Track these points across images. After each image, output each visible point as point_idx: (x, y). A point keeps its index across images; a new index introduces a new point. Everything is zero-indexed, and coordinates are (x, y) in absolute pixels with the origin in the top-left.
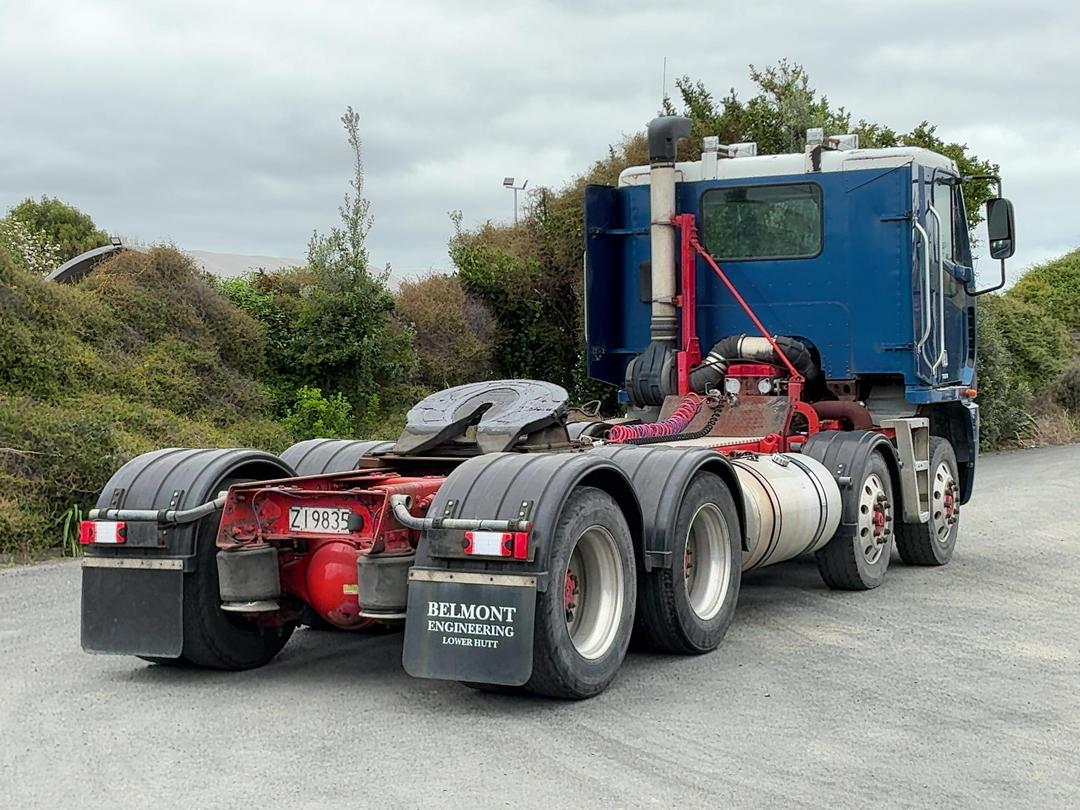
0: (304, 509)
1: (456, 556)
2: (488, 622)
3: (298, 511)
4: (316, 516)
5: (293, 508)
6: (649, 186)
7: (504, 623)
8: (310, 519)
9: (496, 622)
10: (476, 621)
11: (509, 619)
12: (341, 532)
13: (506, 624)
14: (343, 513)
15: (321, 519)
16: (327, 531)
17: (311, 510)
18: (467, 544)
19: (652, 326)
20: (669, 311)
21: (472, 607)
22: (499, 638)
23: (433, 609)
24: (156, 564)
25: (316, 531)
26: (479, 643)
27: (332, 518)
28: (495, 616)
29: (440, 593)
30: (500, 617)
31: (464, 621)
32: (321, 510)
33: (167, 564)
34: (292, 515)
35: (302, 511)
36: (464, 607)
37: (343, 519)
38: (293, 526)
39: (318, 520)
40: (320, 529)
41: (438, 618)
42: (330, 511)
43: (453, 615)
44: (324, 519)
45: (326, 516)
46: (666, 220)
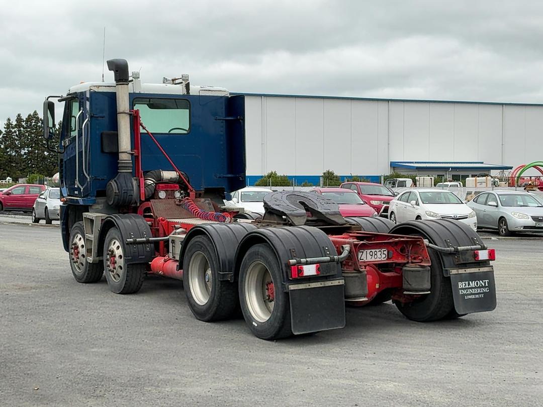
1: (471, 262)
2: (479, 287)
3: (363, 252)
4: (371, 253)
5: (361, 251)
7: (485, 287)
8: (368, 255)
9: (482, 287)
10: (475, 288)
11: (487, 285)
12: (383, 259)
13: (486, 287)
14: (384, 251)
16: (377, 260)
17: (368, 251)
18: (476, 256)
19: (119, 165)
20: (130, 157)
21: (473, 282)
22: (484, 293)
23: (461, 285)
24: (329, 283)
25: (371, 260)
26: (477, 296)
27: (379, 254)
28: (482, 285)
29: (462, 278)
30: (483, 285)
31: (471, 288)
32: (373, 251)
33: (336, 283)
34: (360, 254)
35: (365, 252)
36: (471, 282)
37: (383, 254)
38: (360, 259)
39: (372, 255)
40: (373, 259)
41: (462, 289)
42: (378, 250)
43: (467, 287)
44: (375, 255)
45: (376, 253)
46: (128, 111)
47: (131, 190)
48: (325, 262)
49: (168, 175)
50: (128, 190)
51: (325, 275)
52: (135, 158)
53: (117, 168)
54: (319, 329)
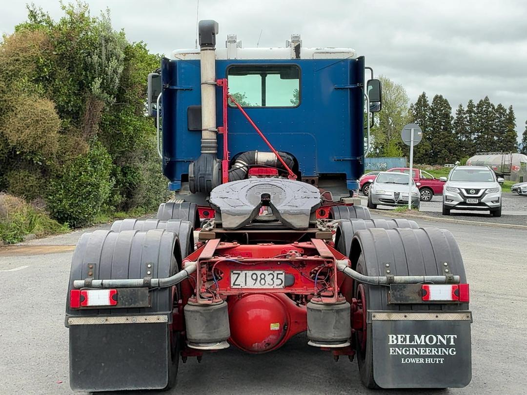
0: (244, 272)
1: (414, 302)
2: (436, 346)
3: (239, 274)
4: (254, 277)
5: (234, 272)
6: (199, 61)
7: (448, 346)
8: (249, 279)
9: (442, 345)
10: (426, 346)
11: (452, 343)
12: (277, 287)
13: (450, 347)
14: (278, 274)
15: (259, 279)
16: (264, 287)
17: (250, 273)
18: (425, 293)
19: (202, 145)
20: (214, 136)
21: (423, 336)
22: (445, 356)
23: (392, 339)
24: (141, 319)
25: (255, 287)
26: (429, 361)
27: (269, 278)
28: (441, 341)
29: (397, 328)
30: (445, 342)
31: (417, 346)
32: (259, 273)
33: (152, 319)
34: (233, 277)
35: (243, 274)
36: (416, 336)
37: (277, 278)
38: (234, 284)
39: (256, 280)
40: (258, 286)
41: (397, 346)
42: (266, 273)
43: (408, 343)
44: (261, 279)
45: (263, 276)
46: (212, 81)
47: (209, 175)
48: (131, 287)
49: (263, 157)
50: (204, 174)
51: (127, 306)
52: (219, 137)
53: (200, 148)
54: (120, 388)
